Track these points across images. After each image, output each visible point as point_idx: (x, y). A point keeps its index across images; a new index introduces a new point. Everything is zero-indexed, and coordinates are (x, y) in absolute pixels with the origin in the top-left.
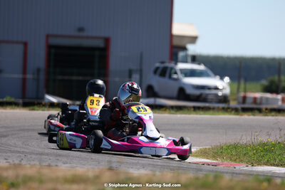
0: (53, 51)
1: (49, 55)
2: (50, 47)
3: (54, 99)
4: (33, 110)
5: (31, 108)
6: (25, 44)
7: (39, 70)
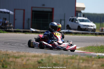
0: (34, 13)
1: (32, 14)
2: (33, 11)
3: (34, 30)
4: (26, 34)
5: (25, 33)
6: (24, 10)
7: (29, 19)
